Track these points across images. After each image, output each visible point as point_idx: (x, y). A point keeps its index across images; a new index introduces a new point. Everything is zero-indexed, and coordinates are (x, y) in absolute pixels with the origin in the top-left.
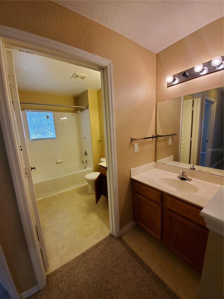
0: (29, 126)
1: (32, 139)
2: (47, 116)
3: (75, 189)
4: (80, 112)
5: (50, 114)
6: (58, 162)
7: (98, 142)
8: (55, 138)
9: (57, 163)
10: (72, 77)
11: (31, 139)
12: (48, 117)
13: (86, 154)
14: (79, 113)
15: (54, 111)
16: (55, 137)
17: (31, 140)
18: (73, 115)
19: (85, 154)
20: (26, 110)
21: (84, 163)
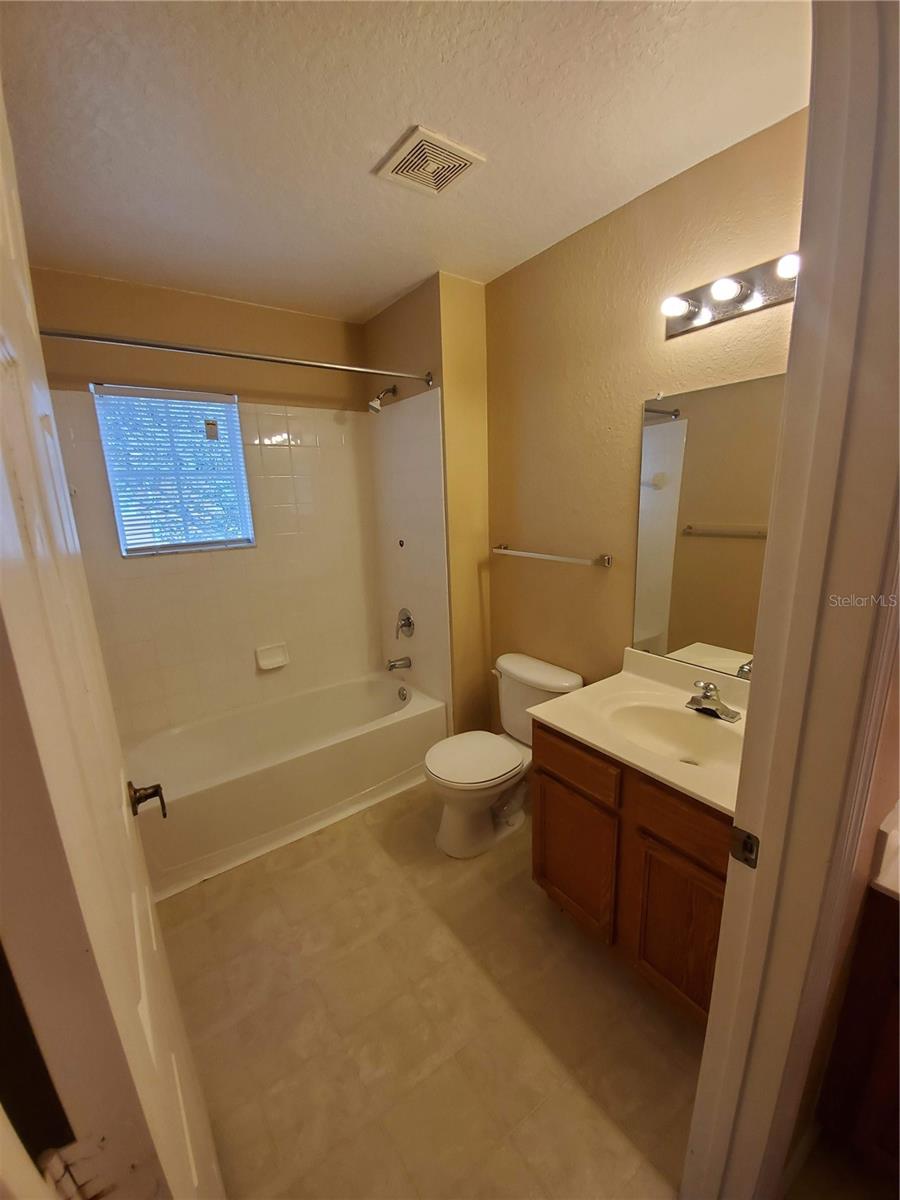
0: (109, 474)
1: (128, 551)
2: (208, 424)
3: (362, 814)
4: (381, 405)
5: (223, 412)
6: (265, 664)
7: (480, 567)
8: (249, 541)
9: (261, 671)
10: (377, 170)
11: (123, 548)
12: (211, 430)
13: (408, 623)
14: (377, 411)
15: (247, 395)
16: (251, 537)
17: (124, 554)
18: (340, 421)
19: (403, 625)
20: (91, 386)
21: (396, 669)
